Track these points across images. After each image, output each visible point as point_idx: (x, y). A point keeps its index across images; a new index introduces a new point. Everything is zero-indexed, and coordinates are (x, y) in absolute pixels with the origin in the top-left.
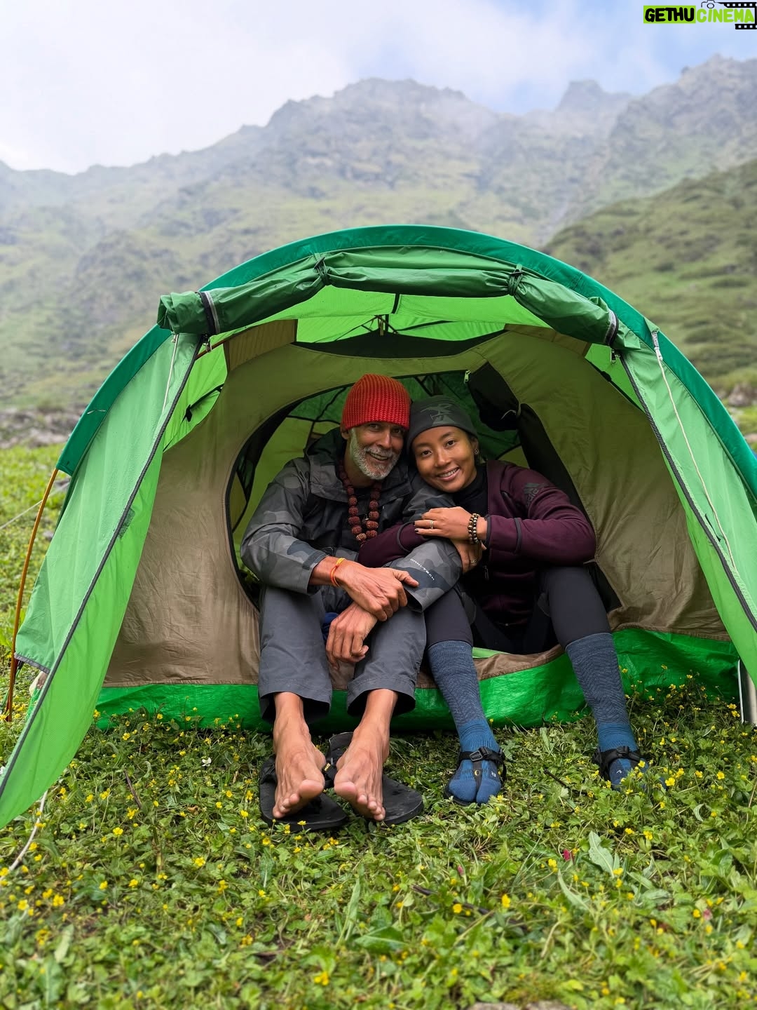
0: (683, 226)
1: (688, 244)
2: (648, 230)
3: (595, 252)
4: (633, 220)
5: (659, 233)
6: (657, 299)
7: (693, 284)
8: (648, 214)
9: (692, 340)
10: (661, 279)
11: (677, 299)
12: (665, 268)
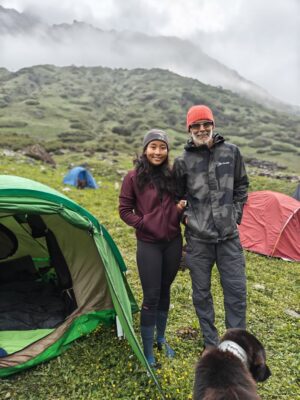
0: (71, 82)
1: (73, 90)
2: (59, 80)
3: (37, 81)
4: (53, 74)
5: (62, 82)
6: (60, 108)
7: (74, 105)
8: (59, 73)
9: (72, 127)
10: (63, 100)
11: (68, 110)
12: (64, 97)
